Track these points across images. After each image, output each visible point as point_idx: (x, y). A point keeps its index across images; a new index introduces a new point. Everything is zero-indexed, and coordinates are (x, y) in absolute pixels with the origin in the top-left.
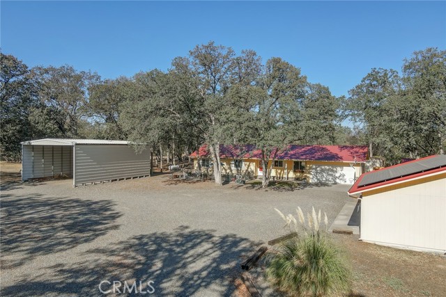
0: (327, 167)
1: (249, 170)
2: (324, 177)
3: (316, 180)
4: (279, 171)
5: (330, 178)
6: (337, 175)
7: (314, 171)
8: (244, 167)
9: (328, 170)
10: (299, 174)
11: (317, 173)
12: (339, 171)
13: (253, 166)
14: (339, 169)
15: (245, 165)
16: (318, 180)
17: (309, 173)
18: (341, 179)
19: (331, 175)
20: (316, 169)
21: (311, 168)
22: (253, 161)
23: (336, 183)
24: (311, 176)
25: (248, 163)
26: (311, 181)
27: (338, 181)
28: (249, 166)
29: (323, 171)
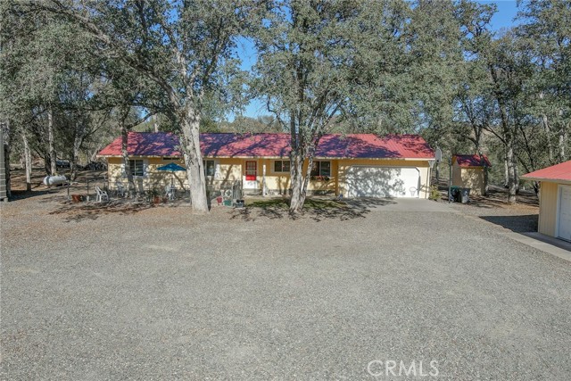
0: (374, 170)
1: (230, 179)
2: (370, 188)
3: (355, 194)
4: (284, 180)
5: (379, 188)
6: (391, 183)
7: (351, 177)
8: (219, 174)
9: (376, 174)
10: (319, 184)
11: (356, 180)
12: (395, 176)
13: (237, 173)
14: (393, 172)
15: (222, 170)
16: (359, 192)
17: (344, 181)
18: (397, 190)
19: (382, 184)
20: (355, 173)
21: (346, 172)
22: (238, 162)
23: (389, 197)
24: (347, 187)
25: (228, 166)
26: (346, 196)
27: (392, 193)
28: (229, 172)
29: (367, 176)
